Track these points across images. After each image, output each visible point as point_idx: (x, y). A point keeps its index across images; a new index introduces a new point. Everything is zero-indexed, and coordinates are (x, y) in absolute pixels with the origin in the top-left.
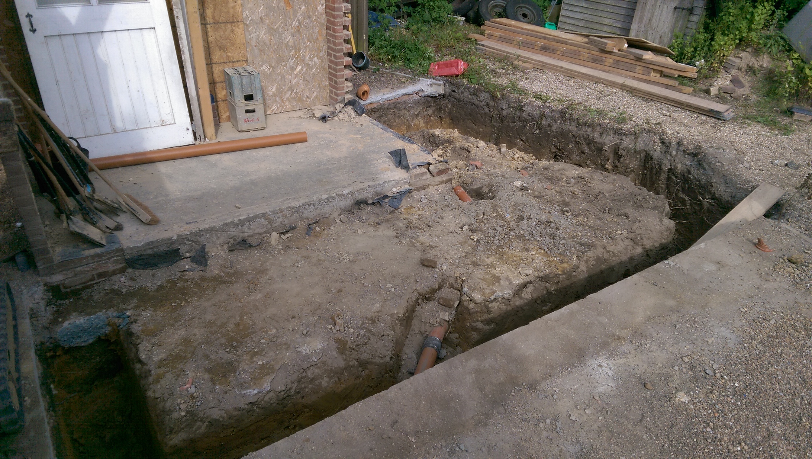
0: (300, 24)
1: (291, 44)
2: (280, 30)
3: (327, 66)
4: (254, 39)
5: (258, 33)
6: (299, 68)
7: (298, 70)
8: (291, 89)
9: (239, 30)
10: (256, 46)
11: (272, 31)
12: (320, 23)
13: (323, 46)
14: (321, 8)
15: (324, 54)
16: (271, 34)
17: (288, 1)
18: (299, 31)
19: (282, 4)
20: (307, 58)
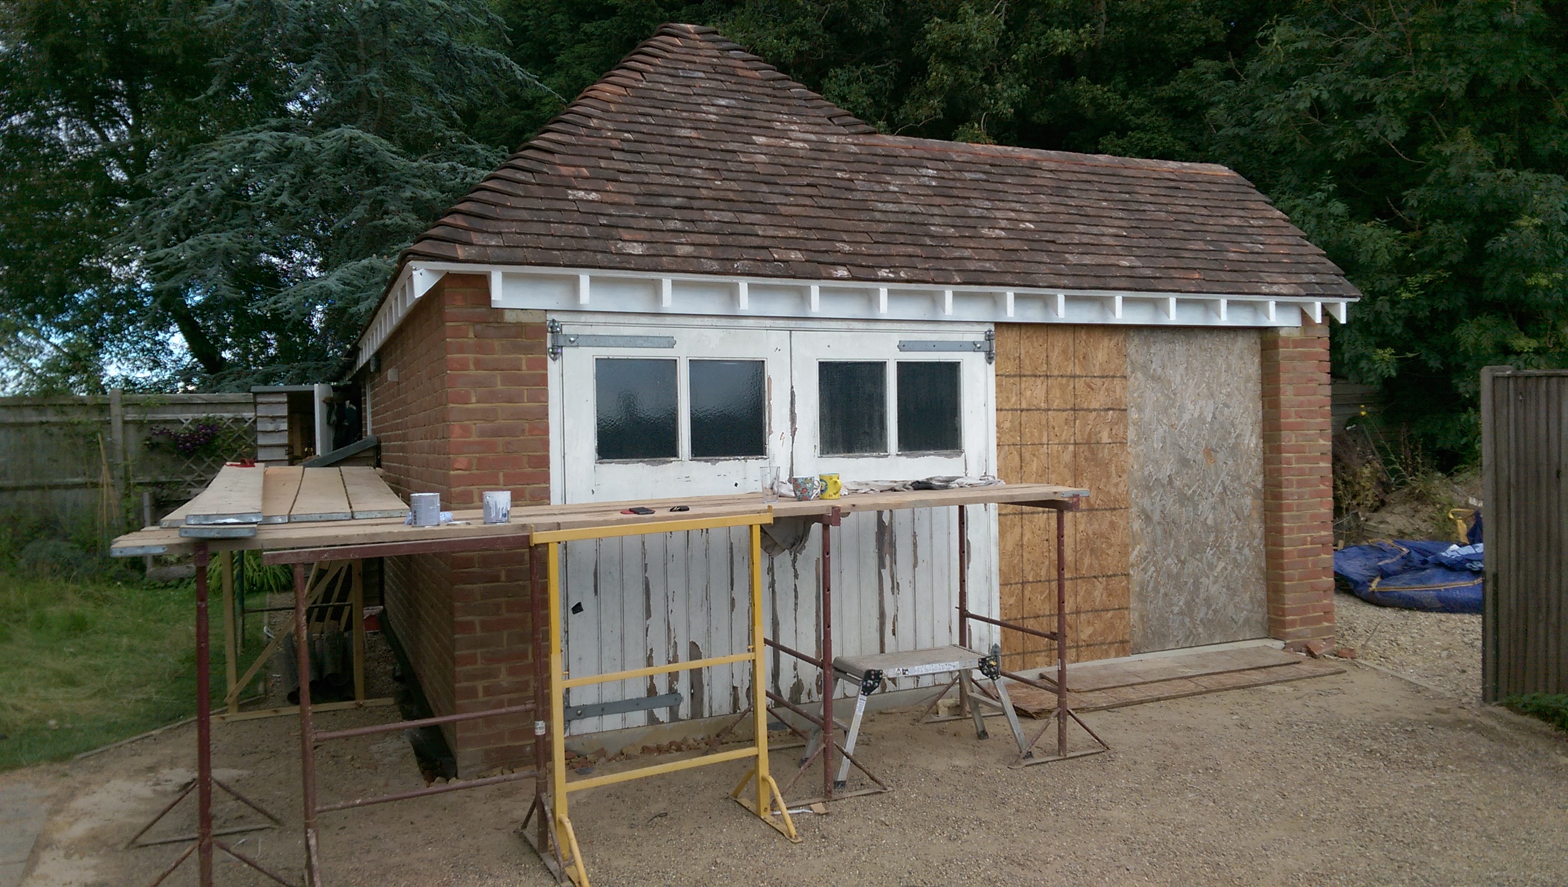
0: (1225, 489)
1: (1210, 522)
2: (1196, 498)
3: (1263, 564)
6: (1222, 564)
7: (1218, 569)
8: (1208, 602)
10: (1159, 523)
11: (1183, 499)
12: (1255, 489)
13: (1258, 528)
14: (1256, 463)
15: (1258, 542)
16: (1182, 505)
17: (1209, 452)
18: (1223, 501)
19: (1200, 456)
20: (1233, 548)
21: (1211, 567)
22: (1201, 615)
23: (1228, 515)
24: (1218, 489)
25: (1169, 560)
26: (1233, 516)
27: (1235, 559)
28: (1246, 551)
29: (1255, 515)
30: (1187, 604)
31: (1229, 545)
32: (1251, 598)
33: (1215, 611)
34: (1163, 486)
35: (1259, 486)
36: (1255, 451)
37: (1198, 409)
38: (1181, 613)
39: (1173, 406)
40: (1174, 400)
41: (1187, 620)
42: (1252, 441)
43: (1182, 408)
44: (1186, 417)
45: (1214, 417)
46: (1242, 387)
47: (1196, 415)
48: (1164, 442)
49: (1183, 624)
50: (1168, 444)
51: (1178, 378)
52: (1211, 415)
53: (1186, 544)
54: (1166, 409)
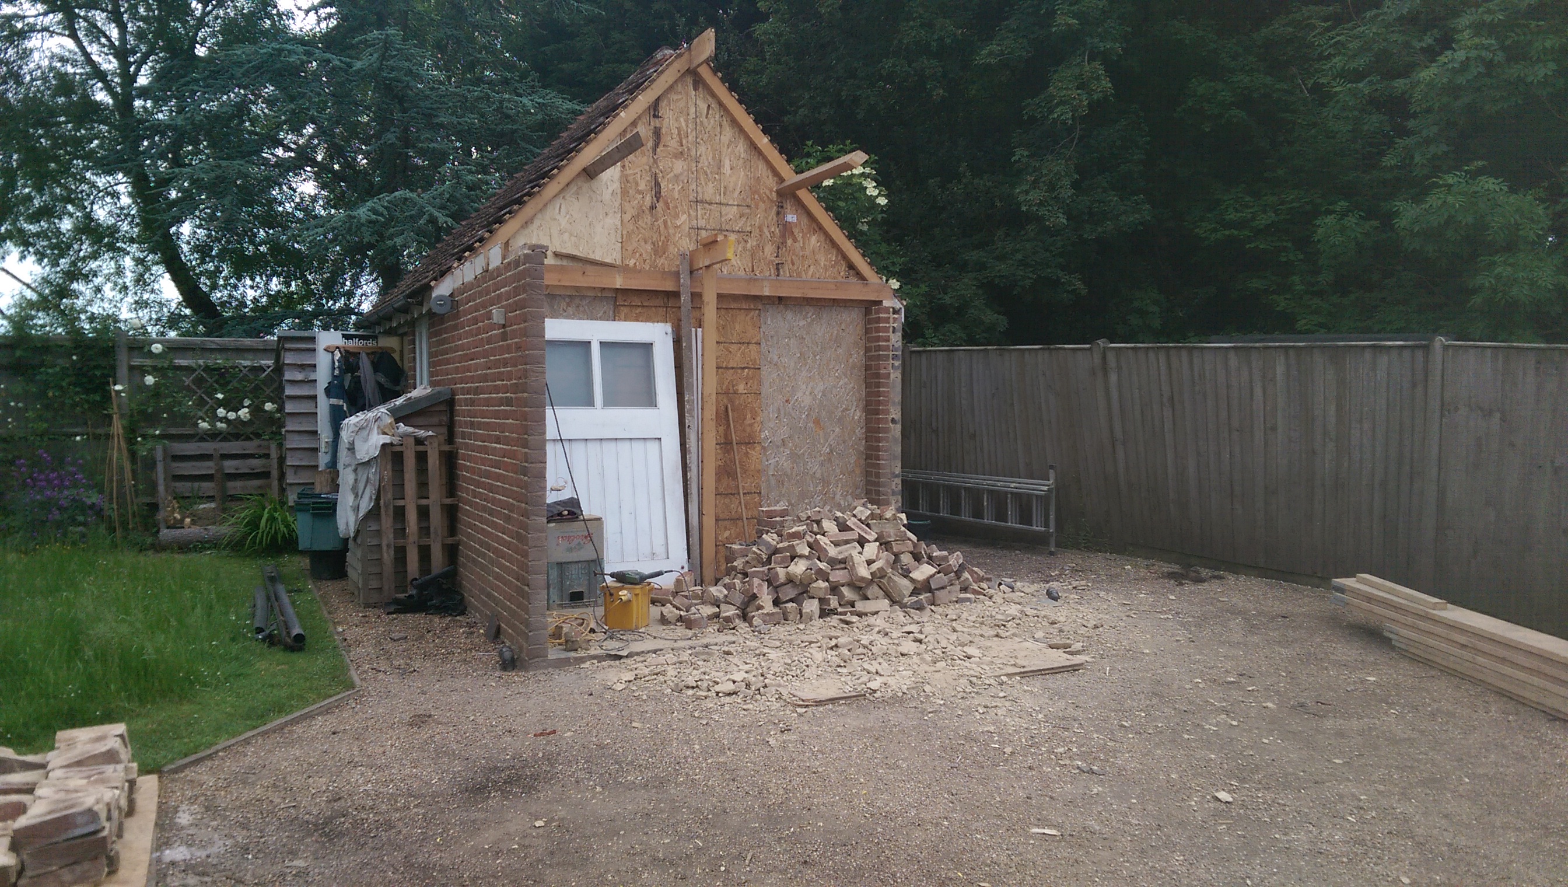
0: (831, 451)
1: (818, 475)
2: (806, 456)
4: (772, 467)
5: (777, 459)
9: (755, 453)
10: (773, 475)
11: (794, 457)
12: (858, 451)
13: (860, 480)
14: (860, 432)
16: (794, 462)
17: (817, 422)
18: (829, 459)
19: (811, 425)
23: (834, 470)
24: (825, 450)
26: (838, 471)
29: (858, 472)
34: (778, 447)
35: (862, 449)
36: (859, 422)
37: (809, 387)
39: (787, 386)
40: (788, 382)
42: (857, 414)
43: (794, 389)
44: (799, 394)
45: (824, 395)
46: (849, 373)
47: (808, 393)
48: (779, 414)
50: (782, 416)
52: (820, 394)
54: (781, 388)
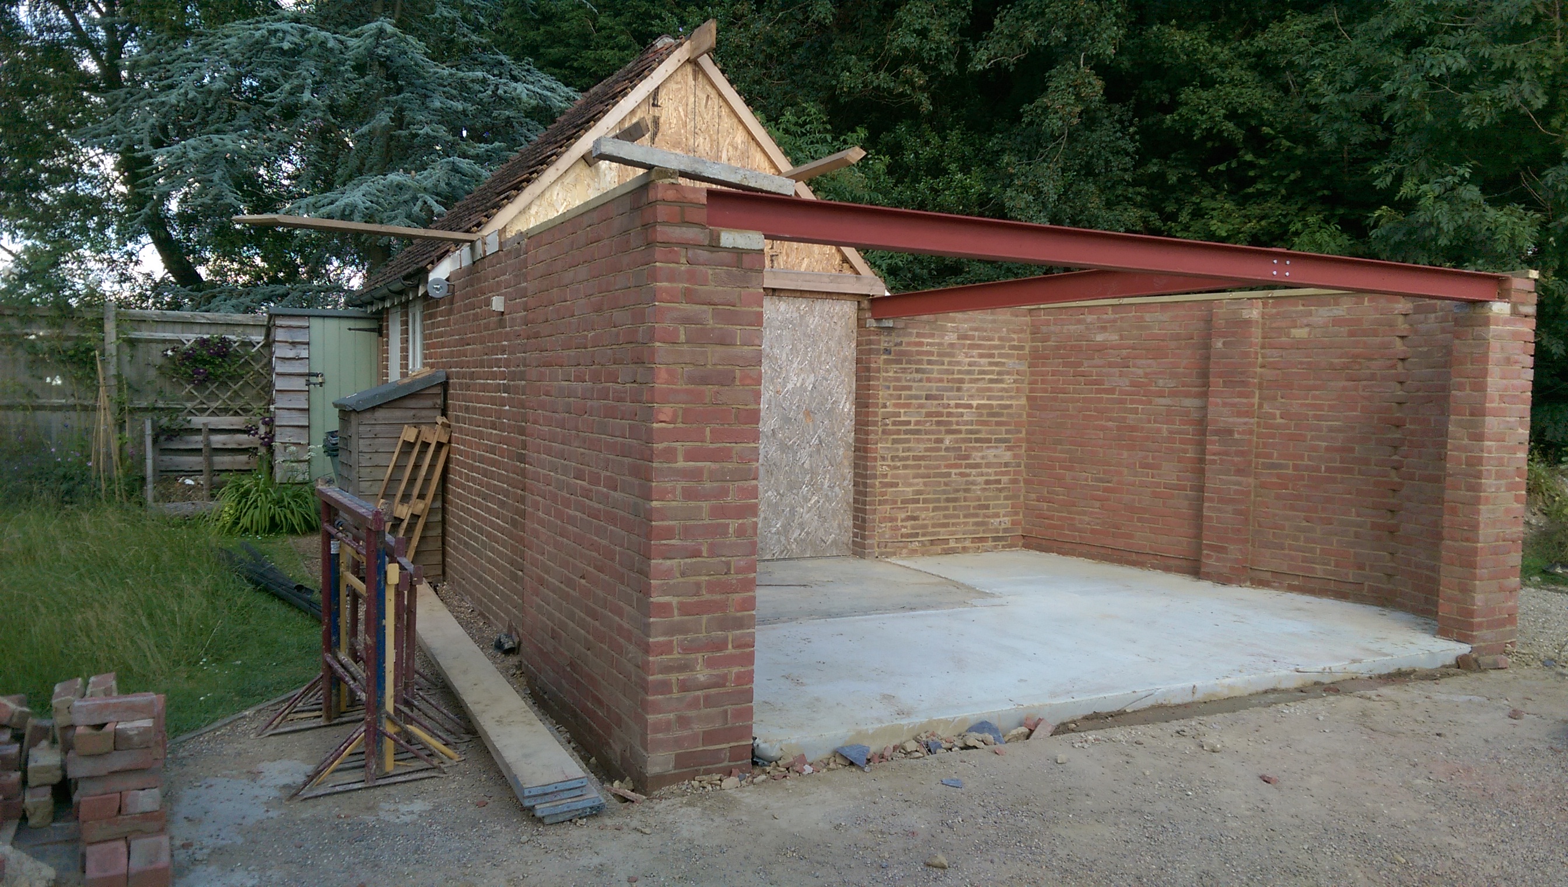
0: (821, 442)
1: (806, 466)
2: (795, 447)
3: (851, 500)
4: (761, 457)
5: (767, 449)
6: (815, 498)
7: (812, 502)
8: (802, 527)
10: (762, 465)
11: (784, 448)
12: (847, 443)
13: (848, 472)
14: (849, 424)
15: (848, 484)
16: (783, 452)
17: (808, 413)
18: (818, 451)
19: (801, 416)
20: (826, 486)
21: (807, 500)
22: (796, 535)
23: (823, 462)
24: (815, 441)
25: (770, 493)
26: (826, 462)
27: (827, 495)
28: (837, 489)
29: (846, 463)
30: (783, 526)
31: (822, 484)
32: (839, 525)
33: (808, 533)
34: (767, 437)
35: (851, 441)
36: (849, 414)
37: (800, 380)
38: (778, 533)
39: (778, 377)
40: (780, 373)
41: (783, 539)
42: (847, 407)
43: (786, 380)
44: (790, 386)
45: (814, 387)
46: (840, 365)
47: (798, 385)
48: (770, 404)
49: (779, 541)
50: (773, 406)
51: (784, 355)
52: (811, 386)
53: (785, 482)
54: (772, 379)
